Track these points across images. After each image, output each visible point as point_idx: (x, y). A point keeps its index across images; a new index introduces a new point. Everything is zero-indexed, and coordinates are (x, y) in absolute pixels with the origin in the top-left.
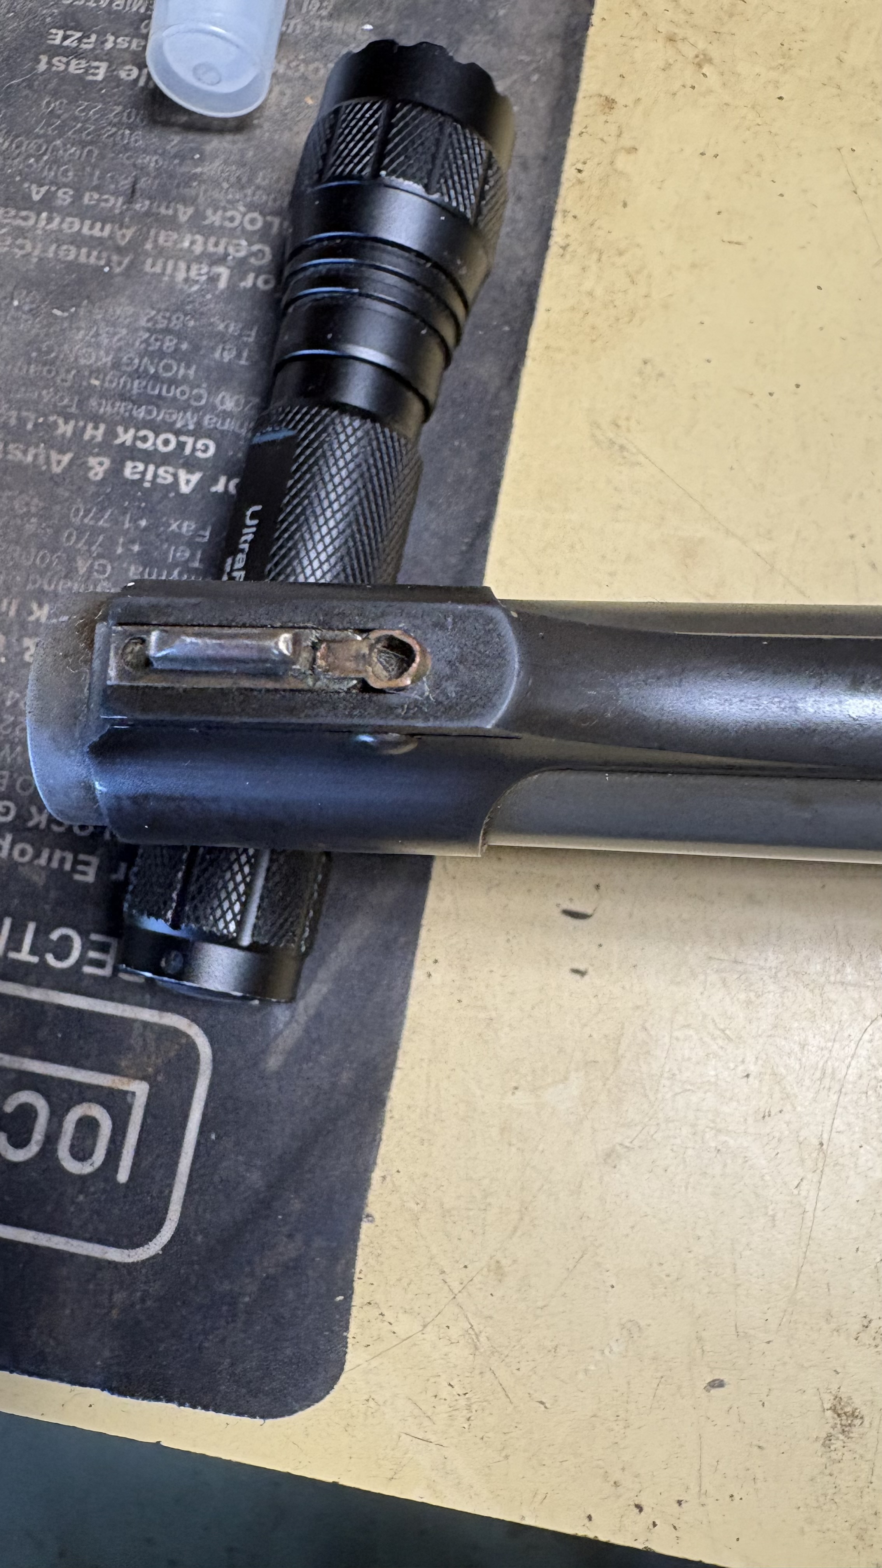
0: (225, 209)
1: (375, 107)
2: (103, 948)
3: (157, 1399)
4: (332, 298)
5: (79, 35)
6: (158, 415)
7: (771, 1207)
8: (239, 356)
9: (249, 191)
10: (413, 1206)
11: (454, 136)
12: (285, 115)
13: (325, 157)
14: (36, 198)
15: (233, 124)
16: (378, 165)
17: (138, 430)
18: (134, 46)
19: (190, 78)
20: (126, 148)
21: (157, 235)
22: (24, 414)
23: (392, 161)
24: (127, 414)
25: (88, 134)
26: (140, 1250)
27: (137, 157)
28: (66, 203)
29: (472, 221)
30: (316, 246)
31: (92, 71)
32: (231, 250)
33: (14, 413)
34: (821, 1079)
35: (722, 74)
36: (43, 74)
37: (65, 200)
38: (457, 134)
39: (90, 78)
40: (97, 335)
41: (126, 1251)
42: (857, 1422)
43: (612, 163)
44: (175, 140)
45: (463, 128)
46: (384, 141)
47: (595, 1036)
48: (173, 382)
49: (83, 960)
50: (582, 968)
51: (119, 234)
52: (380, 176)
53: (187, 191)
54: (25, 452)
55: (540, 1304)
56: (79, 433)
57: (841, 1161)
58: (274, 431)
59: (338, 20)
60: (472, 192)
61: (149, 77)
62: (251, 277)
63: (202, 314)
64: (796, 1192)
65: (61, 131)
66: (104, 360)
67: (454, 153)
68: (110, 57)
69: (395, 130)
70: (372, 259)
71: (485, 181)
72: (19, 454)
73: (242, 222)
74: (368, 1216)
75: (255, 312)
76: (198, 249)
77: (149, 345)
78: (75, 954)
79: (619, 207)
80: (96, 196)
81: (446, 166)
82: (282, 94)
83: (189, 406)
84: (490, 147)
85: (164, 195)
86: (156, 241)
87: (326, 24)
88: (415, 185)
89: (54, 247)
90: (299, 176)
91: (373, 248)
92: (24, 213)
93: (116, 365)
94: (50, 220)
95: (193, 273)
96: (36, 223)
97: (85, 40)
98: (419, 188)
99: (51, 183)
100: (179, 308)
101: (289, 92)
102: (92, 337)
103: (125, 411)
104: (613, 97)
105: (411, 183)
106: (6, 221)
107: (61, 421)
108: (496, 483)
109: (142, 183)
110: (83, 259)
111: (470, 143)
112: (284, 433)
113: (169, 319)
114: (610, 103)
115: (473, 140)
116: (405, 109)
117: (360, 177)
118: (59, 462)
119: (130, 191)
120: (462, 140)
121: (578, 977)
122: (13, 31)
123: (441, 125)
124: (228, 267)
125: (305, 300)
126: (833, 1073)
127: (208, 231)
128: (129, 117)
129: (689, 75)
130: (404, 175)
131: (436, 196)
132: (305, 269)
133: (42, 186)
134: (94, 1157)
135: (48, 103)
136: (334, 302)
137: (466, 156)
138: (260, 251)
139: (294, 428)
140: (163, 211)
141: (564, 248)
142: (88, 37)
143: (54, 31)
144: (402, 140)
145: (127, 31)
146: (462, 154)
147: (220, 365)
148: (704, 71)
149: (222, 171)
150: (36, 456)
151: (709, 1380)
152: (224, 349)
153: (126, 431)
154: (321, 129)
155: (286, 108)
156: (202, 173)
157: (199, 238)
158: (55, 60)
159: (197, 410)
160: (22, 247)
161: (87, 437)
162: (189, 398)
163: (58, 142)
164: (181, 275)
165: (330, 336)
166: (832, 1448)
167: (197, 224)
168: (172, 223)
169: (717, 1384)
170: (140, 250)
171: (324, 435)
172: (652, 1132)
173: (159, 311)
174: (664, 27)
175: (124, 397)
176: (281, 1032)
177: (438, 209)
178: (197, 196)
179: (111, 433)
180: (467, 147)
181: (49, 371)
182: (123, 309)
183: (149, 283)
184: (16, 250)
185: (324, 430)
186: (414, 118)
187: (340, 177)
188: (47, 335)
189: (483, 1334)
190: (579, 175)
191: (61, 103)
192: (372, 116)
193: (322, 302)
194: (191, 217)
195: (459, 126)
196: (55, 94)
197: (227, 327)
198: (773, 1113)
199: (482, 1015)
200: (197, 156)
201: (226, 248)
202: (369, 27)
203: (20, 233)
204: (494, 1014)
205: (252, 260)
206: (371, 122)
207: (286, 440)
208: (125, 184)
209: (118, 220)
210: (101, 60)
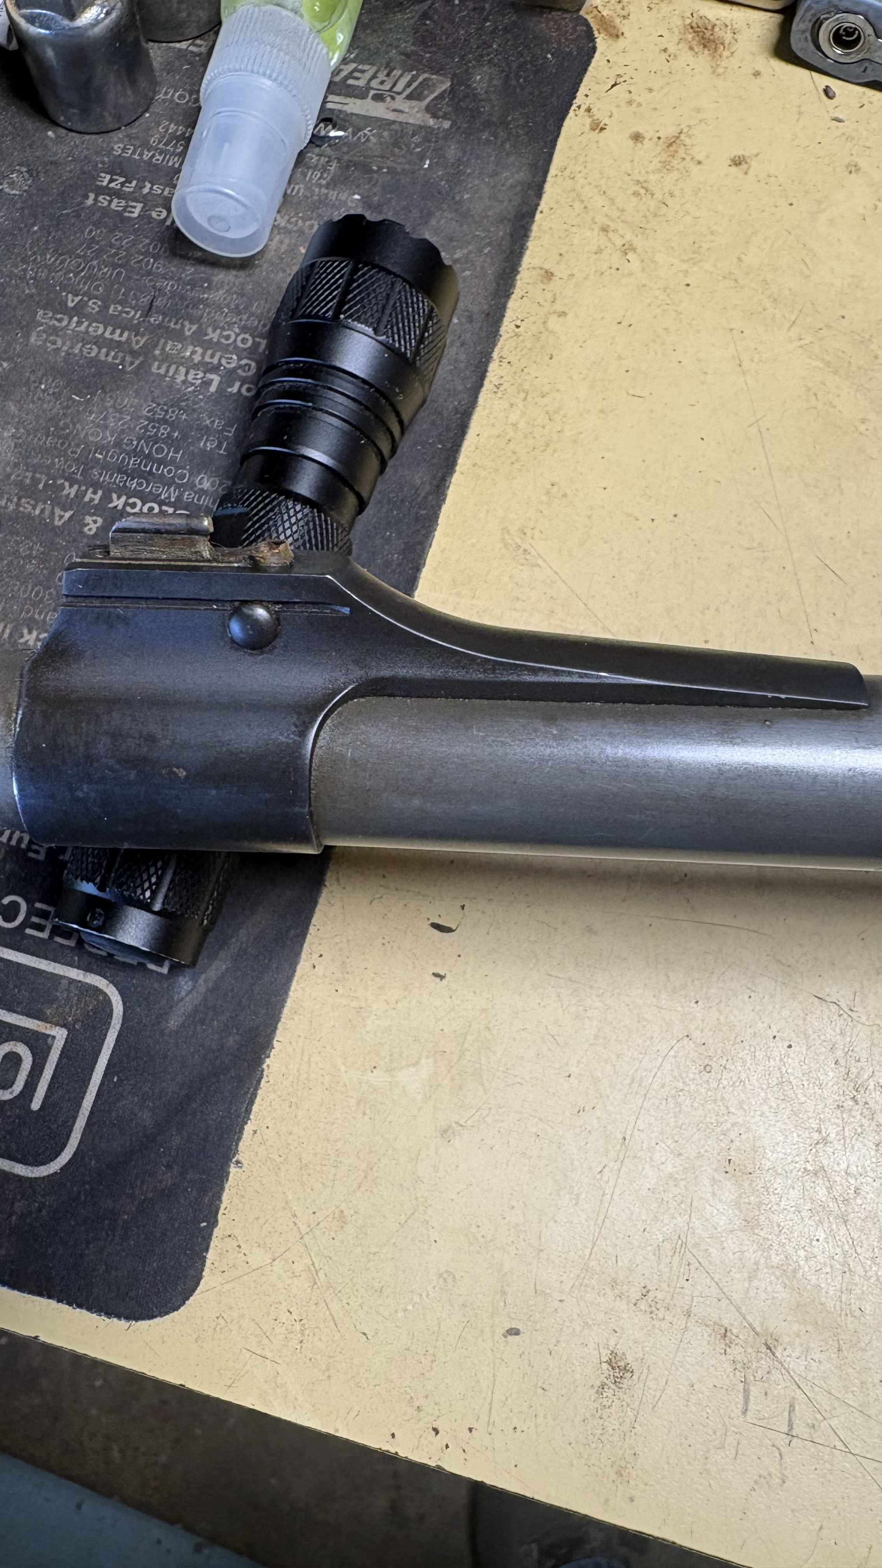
0: (223, 329)
1: (342, 265)
2: (44, 915)
3: (40, 1295)
4: (291, 408)
5: (122, 180)
6: (147, 487)
7: (576, 1188)
8: (219, 447)
9: (245, 317)
10: (276, 1157)
11: (403, 293)
12: (282, 259)
13: (299, 300)
14: (71, 305)
15: (238, 262)
16: (338, 311)
17: (128, 498)
18: (166, 193)
19: (205, 224)
20: (149, 273)
21: (166, 343)
22: (38, 475)
23: (350, 308)
24: (121, 484)
25: (119, 259)
26: (42, 1168)
27: (156, 282)
28: (94, 311)
29: (411, 360)
30: (285, 367)
31: (129, 209)
32: (223, 361)
33: (29, 474)
34: (630, 1084)
35: (643, 261)
36: (88, 208)
37: (93, 309)
38: (405, 291)
39: (127, 214)
40: (105, 418)
41: (30, 1168)
42: (629, 1374)
43: (544, 323)
44: (189, 270)
45: (411, 287)
46: (346, 292)
47: (446, 1031)
48: (160, 462)
49: (25, 924)
50: (442, 973)
51: (134, 339)
52: (339, 318)
53: (195, 312)
54: (34, 508)
55: (374, 1250)
56: (80, 495)
57: (639, 1154)
58: (232, 507)
59: (334, 190)
60: (413, 337)
61: (173, 222)
62: (237, 384)
63: (194, 410)
64: (599, 1176)
65: (98, 254)
66: (109, 439)
67: (401, 306)
68: (145, 200)
69: (355, 285)
70: (327, 381)
71: (425, 329)
72: (30, 508)
73: (235, 340)
74: (238, 1162)
75: (238, 413)
76: (197, 358)
77: (147, 430)
78: (21, 918)
79: (547, 358)
80: (120, 308)
81: (394, 315)
82: (281, 242)
83: (174, 482)
84: (431, 303)
85: (174, 313)
86: (163, 349)
87: (324, 191)
88: (367, 328)
89: (80, 345)
90: (279, 311)
91: (328, 373)
92: (59, 316)
93: (118, 444)
94: (79, 323)
95: (190, 377)
96: (68, 324)
97: (127, 185)
98: (370, 331)
99: (84, 295)
100: (175, 404)
101: (287, 241)
102: (101, 420)
103: (120, 482)
104: (552, 270)
105: (363, 326)
106: (44, 321)
107: (67, 484)
108: (417, 569)
109: (157, 303)
110: (102, 357)
111: (415, 299)
112: (240, 509)
113: (167, 411)
114: (549, 275)
115: (418, 298)
116: (366, 269)
117: (324, 318)
118: (61, 517)
119: (147, 308)
120: (409, 297)
121: (438, 980)
122: (71, 171)
123: (393, 284)
124: (219, 375)
125: (271, 408)
126: (641, 1079)
127: (208, 345)
128: (154, 249)
129: (616, 259)
130: (358, 320)
131: (382, 338)
132: (273, 383)
133: (77, 295)
134: (15, 1086)
135: (91, 231)
136: (292, 412)
137: (410, 309)
138: (246, 365)
139: (248, 506)
140: (172, 325)
141: (498, 387)
142: (130, 183)
143: (103, 175)
144: (359, 293)
145: (162, 181)
146: (407, 307)
147: (203, 452)
148: (628, 257)
149: (225, 299)
150: (43, 511)
151: (508, 1327)
152: (207, 440)
153: (119, 498)
154: (300, 277)
155: (283, 254)
156: (207, 299)
157: (199, 350)
158: (101, 198)
159: (179, 486)
160: (54, 343)
161: (87, 499)
162: (174, 477)
163: (95, 263)
164: (180, 378)
165: (285, 438)
166: (605, 1394)
167: (199, 339)
168: (178, 336)
169: (514, 1332)
170: (150, 355)
171: (271, 514)
172: (484, 1114)
173: (158, 405)
174: (601, 220)
175: (120, 470)
176: (182, 999)
177: (383, 348)
178: (201, 317)
179: (106, 498)
180: (412, 303)
181: (63, 444)
182: (129, 400)
183: (153, 381)
184: (49, 345)
185: (272, 510)
186: (372, 277)
187: (309, 316)
188: (64, 414)
189: (322, 1271)
190: (517, 330)
191: (101, 232)
192: (339, 272)
193: (283, 411)
194: (194, 332)
195: (407, 286)
196: (97, 224)
197: (213, 422)
198: (586, 1109)
199: (354, 1004)
200: (206, 285)
201: (220, 359)
202: (357, 197)
203: (55, 331)
204: (363, 1005)
205: (240, 371)
206: (338, 276)
207: (240, 515)
208: (145, 300)
209: (135, 330)
210: (137, 201)
